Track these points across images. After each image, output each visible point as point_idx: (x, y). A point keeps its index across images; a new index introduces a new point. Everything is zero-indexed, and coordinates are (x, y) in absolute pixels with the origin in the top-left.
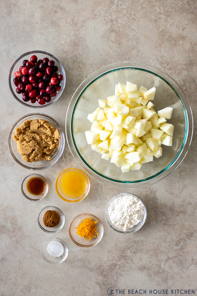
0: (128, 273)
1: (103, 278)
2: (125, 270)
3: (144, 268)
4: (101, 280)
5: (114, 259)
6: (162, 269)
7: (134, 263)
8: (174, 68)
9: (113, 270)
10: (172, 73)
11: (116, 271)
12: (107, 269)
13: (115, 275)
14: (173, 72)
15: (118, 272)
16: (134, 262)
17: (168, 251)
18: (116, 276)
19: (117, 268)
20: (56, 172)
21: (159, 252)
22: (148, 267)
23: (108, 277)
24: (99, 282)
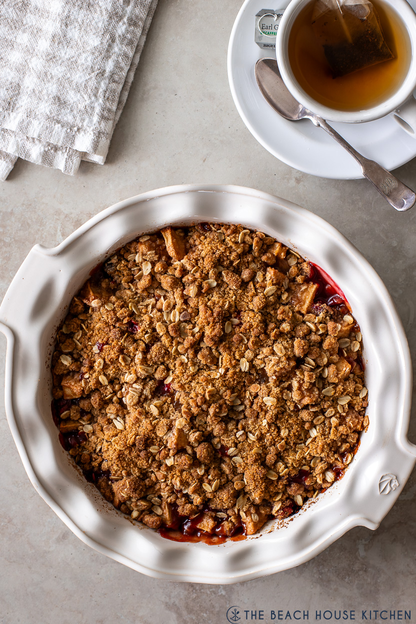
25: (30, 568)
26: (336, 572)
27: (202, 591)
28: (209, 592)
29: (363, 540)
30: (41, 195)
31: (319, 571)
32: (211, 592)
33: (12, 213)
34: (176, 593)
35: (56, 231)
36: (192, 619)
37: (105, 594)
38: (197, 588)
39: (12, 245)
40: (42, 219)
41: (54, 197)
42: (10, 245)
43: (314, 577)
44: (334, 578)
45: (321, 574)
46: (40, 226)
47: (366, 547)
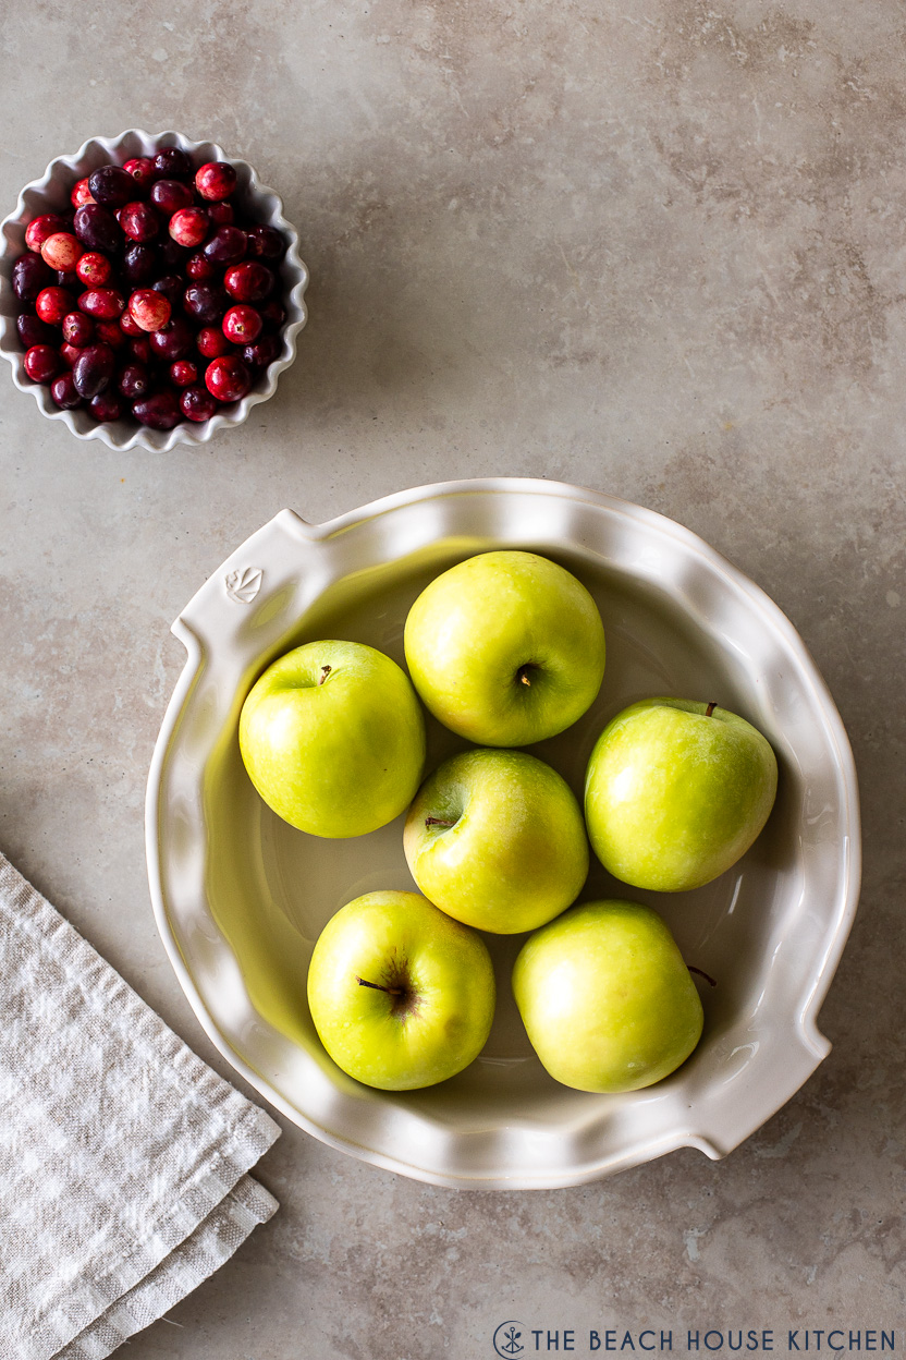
0: (506, 1288)
1: (371, 1319)
2: (489, 1273)
3: (595, 1265)
4: (363, 1326)
5: (431, 1211)
6: (691, 1266)
7: (537, 1235)
8: (747, 191)
9: (428, 1271)
10: (738, 212)
11: (439, 1278)
12: (393, 1269)
13: (435, 1299)
14: (742, 209)
15: (454, 1281)
16: (536, 1229)
17: (720, 1169)
18: (441, 1305)
19: (446, 1264)
20: (120, 740)
21: (671, 1177)
22: (612, 1255)
23: (400, 1309)
24: (353, 1337)
26: (645, 1287)
27: (400, 1316)
28: (412, 1319)
29: (696, 1230)
30: (127, 590)
31: (613, 1284)
32: (416, 1318)
33: (74, 622)
34: (353, 1319)
35: (154, 657)
38: (392, 1311)
39: (73, 679)
40: (129, 635)
41: (152, 596)
42: (69, 679)
43: (604, 1295)
44: (641, 1299)
45: (618, 1290)
46: (125, 647)
47: (701, 1243)
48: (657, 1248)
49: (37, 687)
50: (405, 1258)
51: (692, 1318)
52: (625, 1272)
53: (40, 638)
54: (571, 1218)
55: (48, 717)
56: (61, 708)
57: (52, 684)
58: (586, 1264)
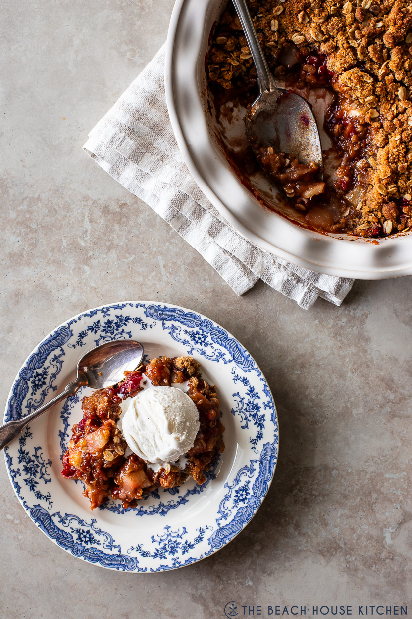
25: (54, 561)
26: (363, 561)
27: (229, 582)
28: (236, 583)
29: (390, 528)
30: (68, 180)
31: (346, 560)
32: (238, 583)
33: (38, 199)
34: (203, 584)
35: (84, 217)
36: (219, 611)
37: (131, 587)
38: (224, 579)
39: (38, 231)
40: (70, 205)
41: (82, 182)
42: (36, 231)
43: (341, 565)
44: (361, 567)
45: (348, 563)
46: (68, 212)
47: (393, 536)
48: (369, 539)
49: (18, 236)
50: (231, 550)
51: (388, 577)
52: (352, 553)
53: (19, 208)
54: (322, 524)
55: (24, 253)
56: (32, 247)
57: (27, 234)
58: (331, 549)
